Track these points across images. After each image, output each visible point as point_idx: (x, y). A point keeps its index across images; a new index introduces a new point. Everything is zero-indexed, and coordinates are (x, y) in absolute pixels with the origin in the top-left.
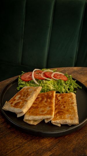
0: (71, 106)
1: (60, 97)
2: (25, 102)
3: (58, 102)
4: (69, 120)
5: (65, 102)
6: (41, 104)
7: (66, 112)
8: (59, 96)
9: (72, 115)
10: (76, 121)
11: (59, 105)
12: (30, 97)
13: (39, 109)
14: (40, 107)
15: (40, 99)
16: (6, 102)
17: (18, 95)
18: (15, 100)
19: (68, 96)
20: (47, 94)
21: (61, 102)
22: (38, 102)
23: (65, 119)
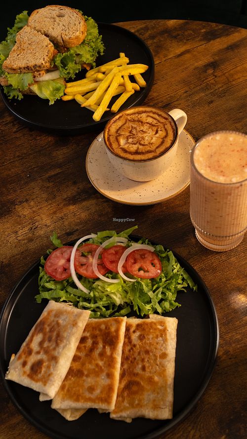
0: (160, 364)
1: (138, 334)
2: (53, 362)
3: (130, 351)
4: (149, 411)
5: (147, 352)
6: (90, 363)
7: (145, 386)
8: (134, 332)
9: (158, 393)
10: (165, 414)
11: (131, 362)
12: (64, 347)
13: (85, 378)
14: (86, 373)
15: (89, 342)
16: (13, 357)
17: (37, 335)
18: (30, 352)
19: (155, 329)
20: (106, 328)
21: (137, 349)
22: (84, 354)
23: (141, 406)
